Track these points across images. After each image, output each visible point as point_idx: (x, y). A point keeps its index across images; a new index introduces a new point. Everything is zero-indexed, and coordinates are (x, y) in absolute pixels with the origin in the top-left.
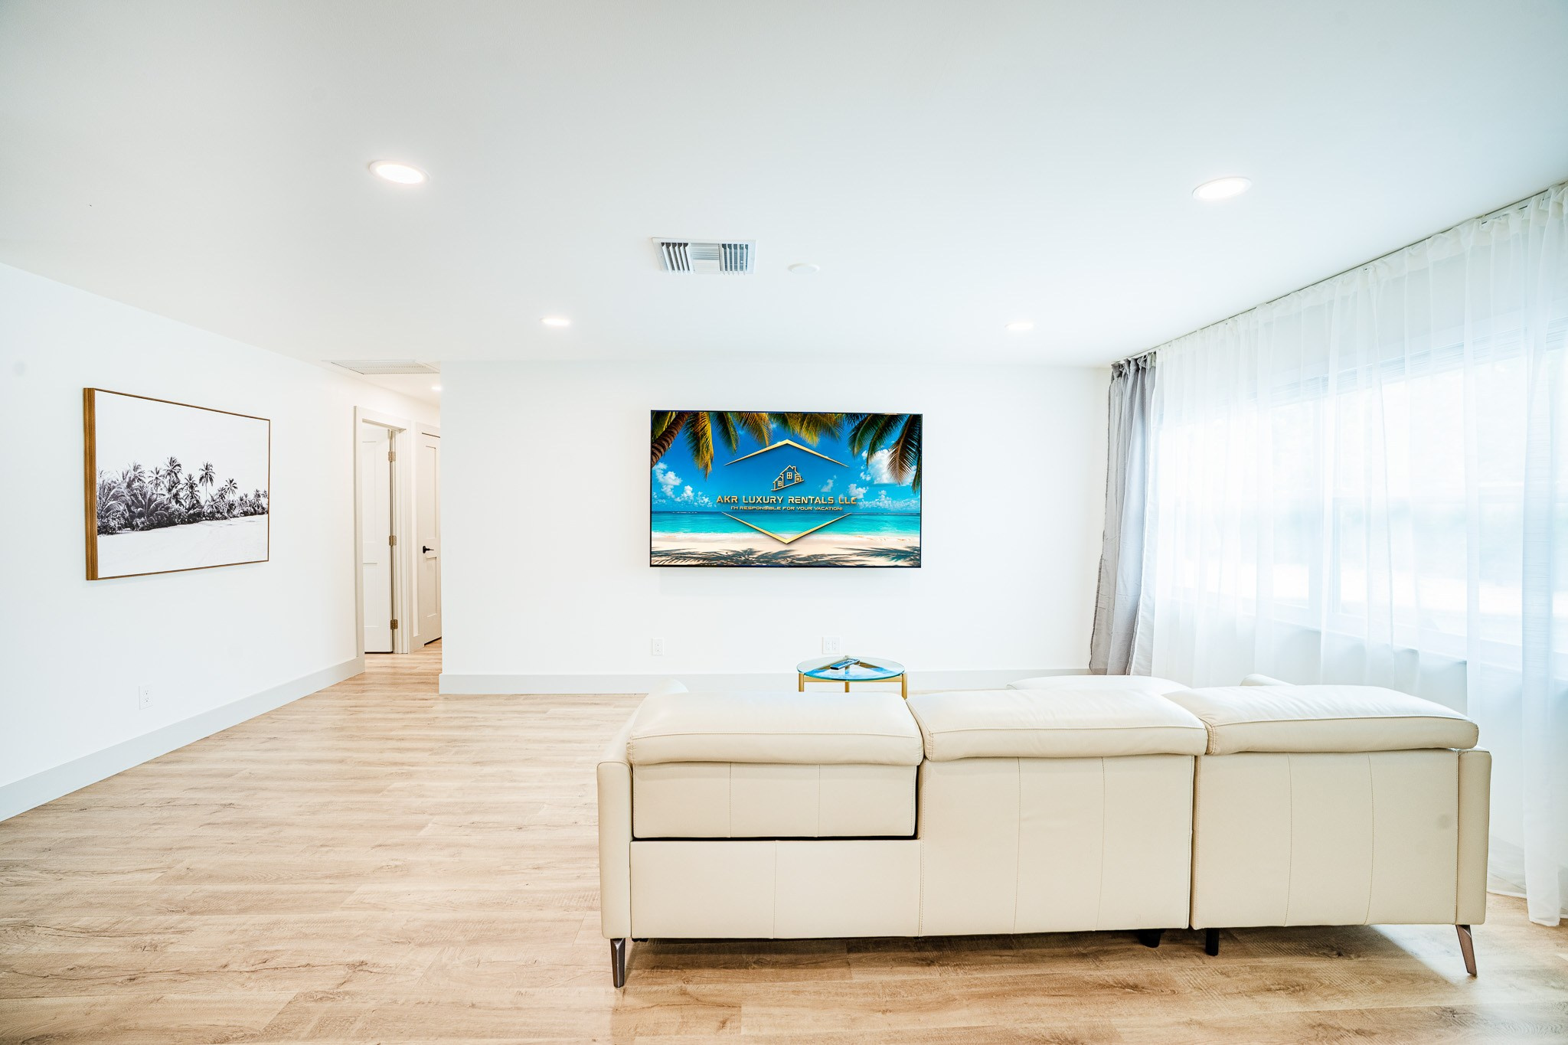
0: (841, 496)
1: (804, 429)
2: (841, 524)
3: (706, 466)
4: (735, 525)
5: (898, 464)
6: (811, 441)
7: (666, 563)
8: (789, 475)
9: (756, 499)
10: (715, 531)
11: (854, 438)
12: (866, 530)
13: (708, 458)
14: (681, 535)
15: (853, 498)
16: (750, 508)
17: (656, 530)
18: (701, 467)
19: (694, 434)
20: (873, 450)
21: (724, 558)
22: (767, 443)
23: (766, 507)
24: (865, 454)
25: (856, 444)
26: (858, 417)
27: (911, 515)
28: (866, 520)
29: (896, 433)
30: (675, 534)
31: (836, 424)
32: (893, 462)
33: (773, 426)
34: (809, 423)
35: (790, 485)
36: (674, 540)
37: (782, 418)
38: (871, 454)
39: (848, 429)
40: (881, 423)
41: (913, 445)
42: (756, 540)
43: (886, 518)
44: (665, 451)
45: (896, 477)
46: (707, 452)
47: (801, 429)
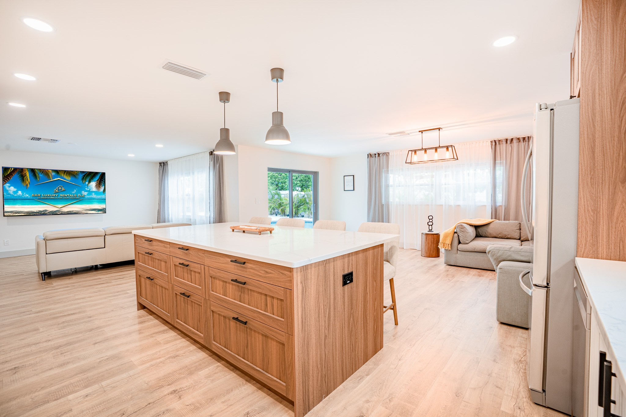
0: (79, 194)
1: (65, 175)
2: (79, 202)
3: (27, 185)
4: (39, 203)
5: (98, 186)
6: (68, 179)
7: (11, 215)
8: (60, 188)
9: (47, 195)
10: (32, 205)
11: (83, 179)
12: (87, 204)
13: (28, 183)
14: (17, 206)
15: (83, 195)
16: (45, 198)
17: (6, 205)
18: (25, 185)
19: (22, 175)
20: (90, 182)
21: (35, 212)
22: (51, 179)
23: (52, 197)
24: (87, 183)
25: (84, 180)
26: (84, 173)
27: (103, 199)
28: (87, 201)
29: (98, 177)
30: (15, 206)
31: (77, 174)
32: (96, 185)
33: (54, 174)
34: (67, 174)
35: (60, 191)
36: (15, 208)
37: (57, 172)
38: (89, 183)
39: (81, 176)
40: (92, 175)
41: (103, 181)
42: (48, 207)
43: (94, 200)
44: (9, 180)
45: (98, 189)
46: (27, 181)
47: (64, 175)
